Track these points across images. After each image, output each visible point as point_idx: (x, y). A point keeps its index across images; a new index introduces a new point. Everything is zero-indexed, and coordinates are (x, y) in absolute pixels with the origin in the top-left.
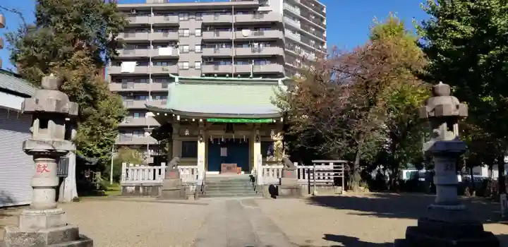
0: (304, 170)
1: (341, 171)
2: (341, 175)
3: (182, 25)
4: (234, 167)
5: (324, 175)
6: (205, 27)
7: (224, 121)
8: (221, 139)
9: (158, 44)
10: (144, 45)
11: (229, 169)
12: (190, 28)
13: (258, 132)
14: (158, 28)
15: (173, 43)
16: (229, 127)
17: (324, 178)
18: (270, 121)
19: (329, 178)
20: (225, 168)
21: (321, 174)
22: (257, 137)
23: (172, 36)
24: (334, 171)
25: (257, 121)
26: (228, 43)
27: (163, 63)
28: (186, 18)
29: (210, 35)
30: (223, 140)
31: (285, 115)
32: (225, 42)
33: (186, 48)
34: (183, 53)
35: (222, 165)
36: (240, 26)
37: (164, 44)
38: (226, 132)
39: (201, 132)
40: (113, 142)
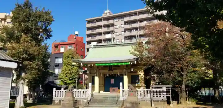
0: (147, 91)
1: (169, 92)
2: (169, 94)
3: (115, 24)
4: (116, 89)
5: (157, 94)
6: (125, 23)
7: (108, 65)
8: (106, 75)
9: (105, 33)
10: (100, 34)
12: (119, 24)
13: (125, 70)
14: (105, 26)
15: (112, 32)
16: (110, 68)
17: (160, 96)
18: (129, 63)
19: (163, 97)
21: (158, 94)
23: (111, 29)
24: (167, 92)
25: (121, 64)
26: (136, 29)
27: (108, 42)
28: (117, 20)
29: (128, 26)
30: (107, 75)
31: (137, 60)
32: (135, 29)
33: (118, 34)
34: (116, 36)
35: (110, 88)
36: (141, 21)
37: (108, 33)
38: (109, 71)
39: (95, 71)
40: (76, 77)
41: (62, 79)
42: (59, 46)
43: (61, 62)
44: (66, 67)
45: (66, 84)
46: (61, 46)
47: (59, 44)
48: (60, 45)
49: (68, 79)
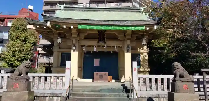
4: (105, 75)
11: (101, 77)
13: (129, 42)
16: (102, 38)
18: (144, 28)
20: (98, 77)
22: (128, 47)
35: (95, 73)
38: (98, 42)
39: (74, 42)
40: (28, 58)
41: (6, 60)
42: (6, 20)
43: (7, 38)
44: (13, 42)
45: (12, 66)
46: (8, 20)
47: (6, 17)
48: (8, 18)
49: (16, 60)
